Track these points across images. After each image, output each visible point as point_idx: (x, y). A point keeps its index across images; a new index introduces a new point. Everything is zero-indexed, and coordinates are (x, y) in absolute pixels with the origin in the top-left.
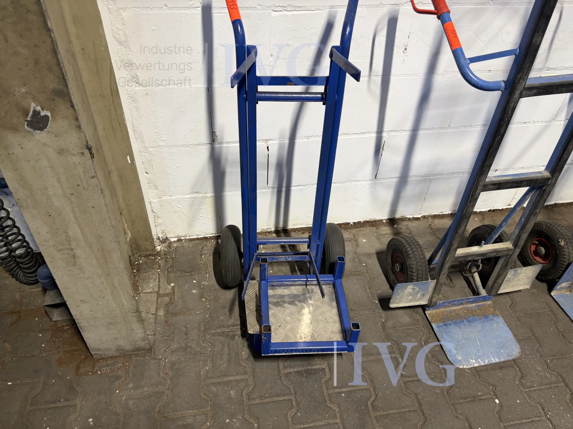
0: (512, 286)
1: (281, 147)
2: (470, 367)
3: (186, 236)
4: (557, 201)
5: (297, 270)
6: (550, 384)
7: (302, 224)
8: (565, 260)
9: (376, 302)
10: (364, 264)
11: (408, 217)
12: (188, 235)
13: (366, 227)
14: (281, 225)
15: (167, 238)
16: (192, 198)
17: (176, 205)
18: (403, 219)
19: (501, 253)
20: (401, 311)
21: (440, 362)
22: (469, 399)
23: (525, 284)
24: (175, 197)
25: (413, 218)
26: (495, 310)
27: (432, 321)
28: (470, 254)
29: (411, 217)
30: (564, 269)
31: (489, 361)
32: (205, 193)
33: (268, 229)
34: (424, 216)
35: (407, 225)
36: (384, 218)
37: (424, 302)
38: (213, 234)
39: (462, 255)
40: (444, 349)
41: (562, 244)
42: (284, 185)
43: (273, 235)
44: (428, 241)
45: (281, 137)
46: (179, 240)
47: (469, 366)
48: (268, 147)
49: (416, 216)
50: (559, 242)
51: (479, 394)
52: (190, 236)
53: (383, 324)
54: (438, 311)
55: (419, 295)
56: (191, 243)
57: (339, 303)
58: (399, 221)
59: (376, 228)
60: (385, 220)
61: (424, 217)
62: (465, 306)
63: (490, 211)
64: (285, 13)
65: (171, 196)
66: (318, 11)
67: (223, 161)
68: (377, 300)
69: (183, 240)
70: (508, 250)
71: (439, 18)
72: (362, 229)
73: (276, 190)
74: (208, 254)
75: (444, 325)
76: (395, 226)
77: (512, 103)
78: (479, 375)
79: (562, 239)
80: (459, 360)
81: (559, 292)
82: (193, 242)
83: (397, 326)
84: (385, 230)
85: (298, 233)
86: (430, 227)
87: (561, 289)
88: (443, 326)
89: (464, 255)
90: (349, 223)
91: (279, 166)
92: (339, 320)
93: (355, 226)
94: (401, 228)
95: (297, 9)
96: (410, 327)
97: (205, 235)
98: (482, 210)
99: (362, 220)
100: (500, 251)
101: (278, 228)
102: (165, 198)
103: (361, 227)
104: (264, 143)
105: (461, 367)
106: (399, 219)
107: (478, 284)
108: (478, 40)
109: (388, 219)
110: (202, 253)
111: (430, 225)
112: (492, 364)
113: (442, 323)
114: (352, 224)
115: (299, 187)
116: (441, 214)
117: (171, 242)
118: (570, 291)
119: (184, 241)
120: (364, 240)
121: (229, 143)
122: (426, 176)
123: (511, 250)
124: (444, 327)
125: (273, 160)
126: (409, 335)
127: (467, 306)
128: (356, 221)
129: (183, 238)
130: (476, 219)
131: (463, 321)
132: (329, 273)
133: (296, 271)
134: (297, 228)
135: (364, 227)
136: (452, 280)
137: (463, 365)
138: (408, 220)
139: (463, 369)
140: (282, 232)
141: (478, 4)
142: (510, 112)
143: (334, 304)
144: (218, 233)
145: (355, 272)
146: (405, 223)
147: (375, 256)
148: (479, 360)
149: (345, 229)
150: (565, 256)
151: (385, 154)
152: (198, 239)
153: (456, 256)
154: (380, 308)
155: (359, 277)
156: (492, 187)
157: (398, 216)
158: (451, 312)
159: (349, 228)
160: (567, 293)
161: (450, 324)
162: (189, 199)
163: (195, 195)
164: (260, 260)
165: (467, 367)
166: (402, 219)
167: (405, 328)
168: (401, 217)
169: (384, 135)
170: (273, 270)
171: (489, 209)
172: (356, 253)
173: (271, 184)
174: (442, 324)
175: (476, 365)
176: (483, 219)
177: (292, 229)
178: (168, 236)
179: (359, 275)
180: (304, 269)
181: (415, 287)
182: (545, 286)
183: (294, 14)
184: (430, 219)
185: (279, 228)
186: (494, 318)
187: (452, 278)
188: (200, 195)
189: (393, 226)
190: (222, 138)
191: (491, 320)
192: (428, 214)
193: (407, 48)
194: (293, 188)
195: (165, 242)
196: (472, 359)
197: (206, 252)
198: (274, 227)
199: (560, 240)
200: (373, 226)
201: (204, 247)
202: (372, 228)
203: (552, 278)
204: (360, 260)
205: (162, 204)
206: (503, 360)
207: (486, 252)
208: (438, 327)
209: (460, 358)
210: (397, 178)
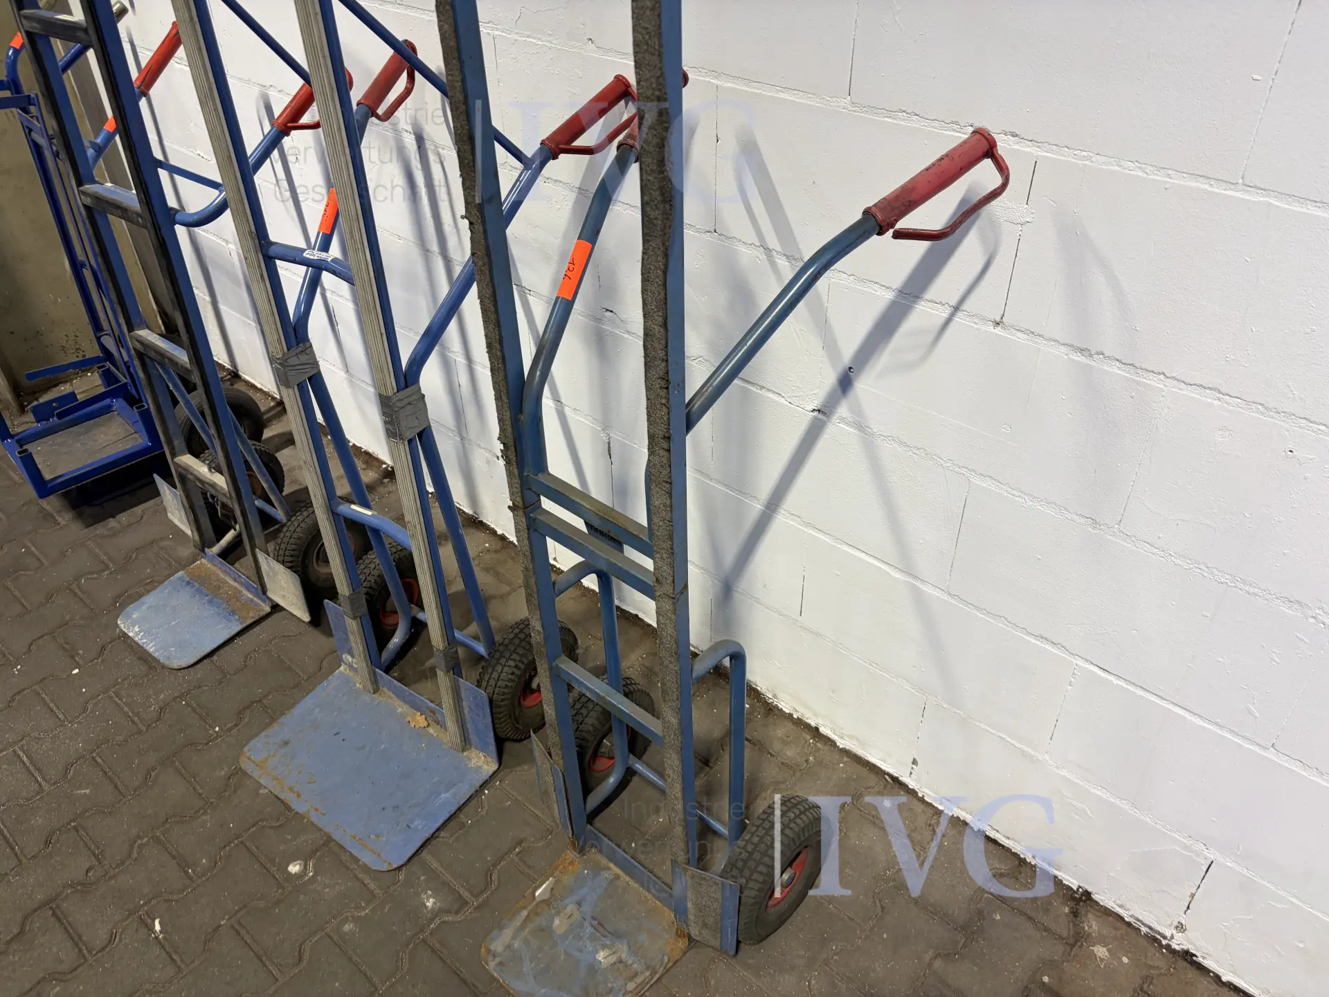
0: (282, 596)
22: (67, 647)
23: (299, 608)
27: (188, 569)
31: (145, 643)
40: (143, 598)
51: (81, 652)
62: (240, 588)
75: (188, 583)
80: (130, 617)
81: (351, 674)
87: (350, 666)
89: (185, 466)
105: (119, 622)
112: (142, 647)
113: (191, 579)
114: (351, 445)
118: (368, 688)
124: (185, 583)
127: (242, 590)
128: (357, 445)
131: (207, 595)
137: (124, 623)
148: (142, 634)
151: (342, 333)
158: (219, 580)
160: (358, 685)
161: (193, 587)
165: (122, 628)
175: (131, 634)
191: (228, 620)
206: (156, 655)
208: (181, 579)
209: (134, 616)
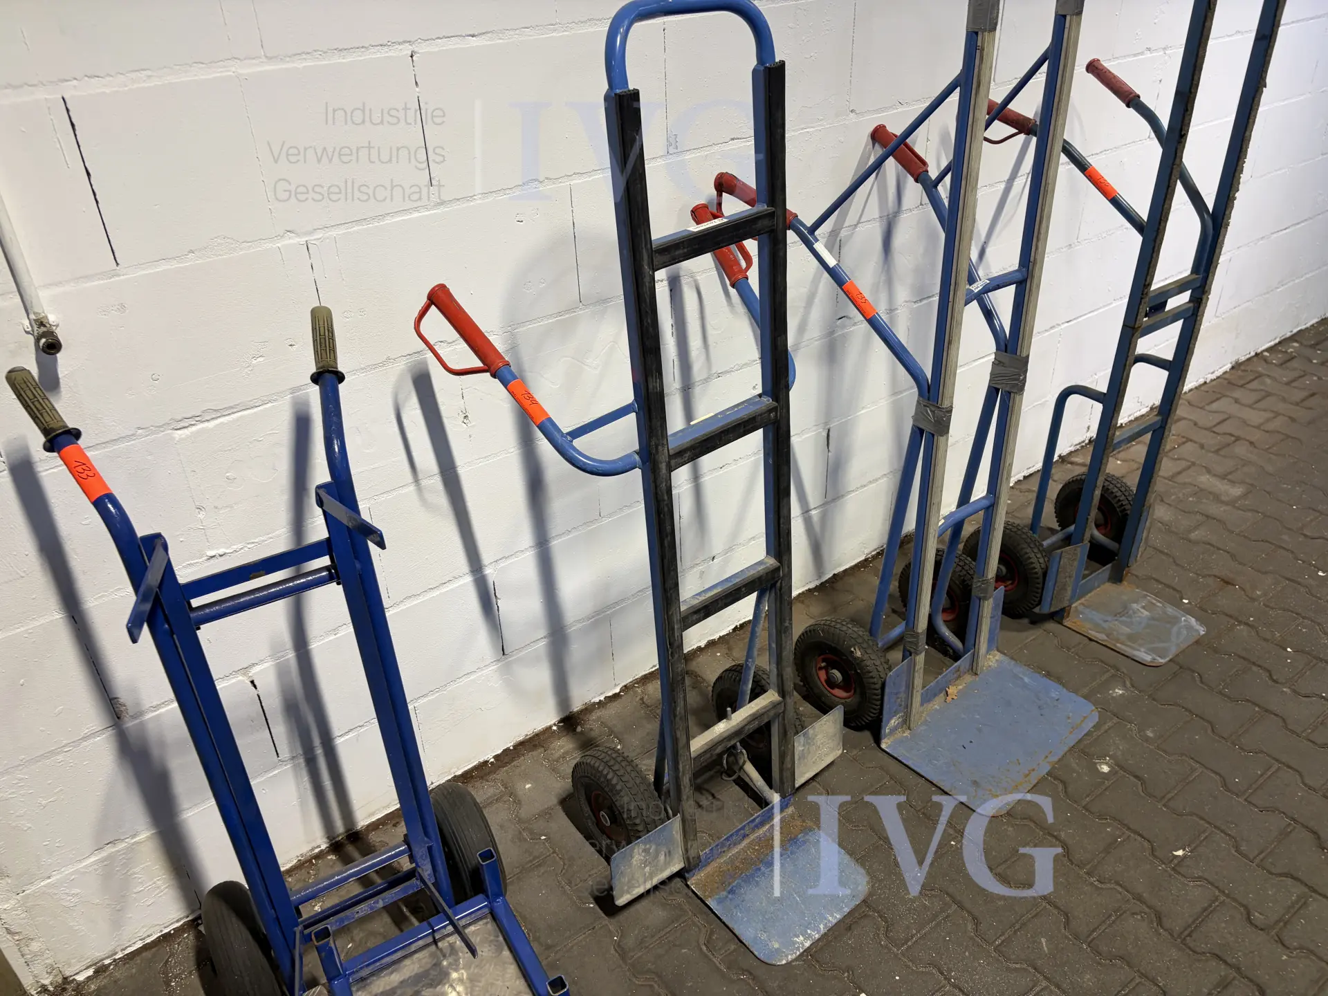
0: (814, 763)
1: (281, 671)
2: (798, 953)
3: (116, 953)
4: (836, 568)
5: (408, 914)
6: (935, 916)
7: (388, 806)
8: (875, 680)
9: (592, 905)
10: (543, 838)
11: (597, 700)
12: (118, 949)
13: (523, 755)
14: (340, 827)
15: (65, 979)
16: (102, 860)
17: (67, 891)
18: (589, 708)
19: (765, 716)
20: (644, 903)
21: (747, 971)
23: (832, 750)
24: (58, 877)
25: (606, 698)
26: (804, 821)
27: (705, 896)
28: (716, 741)
29: (602, 698)
30: (879, 697)
31: (825, 925)
32: (134, 836)
33: (313, 849)
34: (625, 686)
35: (599, 718)
36: (552, 723)
37: (676, 867)
38: (181, 919)
39: (702, 751)
40: (744, 941)
41: (858, 654)
42: (317, 741)
43: (329, 857)
44: (648, 734)
45: (275, 650)
46: (100, 970)
47: (796, 953)
48: (252, 682)
49: (610, 694)
50: (852, 652)
52: (124, 949)
53: (619, 947)
54: (709, 869)
55: (662, 857)
56: (132, 963)
57: (515, 949)
58: (581, 716)
59: (543, 749)
60: (555, 724)
61: (626, 688)
62: (752, 837)
63: (735, 629)
64: (200, 426)
65: (49, 878)
66: (269, 405)
67: (155, 752)
68: (592, 901)
69: (110, 964)
70: (775, 705)
71: (494, 376)
72: (515, 763)
73: (301, 761)
74: (184, 971)
75: (729, 893)
76: (579, 729)
77: (662, 483)
78: (817, 961)
79: (854, 646)
80: (777, 950)
81: (892, 739)
82: (138, 960)
83: (646, 937)
84: (562, 747)
85: (385, 828)
86: (644, 703)
87: (893, 731)
88: (727, 897)
89: (706, 748)
90: (486, 762)
91: (291, 709)
92: (526, 984)
93: (499, 763)
94: (591, 729)
95: (224, 413)
96: (671, 927)
97: (161, 931)
98: (722, 634)
99: (510, 745)
100: (763, 714)
101: (334, 838)
102: (33, 888)
103: (513, 760)
104: (241, 678)
105: (784, 962)
106: (581, 711)
107: (759, 783)
108: (586, 367)
109: (560, 722)
110: (167, 976)
111: (642, 699)
112: (832, 927)
113: (724, 890)
114: (492, 760)
115: (351, 735)
116: (653, 669)
117: (79, 984)
118: (909, 728)
119: (112, 967)
120: (528, 786)
121: (157, 707)
122: (597, 613)
123: (779, 703)
124: (730, 896)
125: (274, 703)
126: (675, 945)
127: (756, 835)
128: (499, 752)
129: (107, 962)
130: (719, 654)
131: (759, 869)
132: (476, 894)
133: (406, 918)
134: (378, 820)
135: (519, 757)
136: (716, 795)
137: (787, 956)
138: (599, 708)
139: (788, 964)
140: (346, 842)
141: (560, 314)
142: (666, 498)
143: (506, 953)
144: (193, 912)
145: (531, 861)
146: (594, 716)
147: (559, 808)
148: (809, 931)
149: (482, 778)
150: (871, 674)
151: (506, 606)
152: (146, 948)
153: (693, 755)
154: (603, 915)
155: (542, 870)
156: (695, 617)
157: (576, 706)
158: (732, 860)
159: (489, 773)
160: (905, 735)
161: (739, 886)
162: (96, 867)
163: (110, 850)
164: (313, 936)
165: (794, 956)
166: (586, 709)
167: (663, 933)
168: (584, 707)
169: (488, 571)
170: (352, 940)
171: (733, 627)
172: (520, 821)
173: (285, 752)
174: (725, 893)
175: (807, 944)
176: (730, 649)
177: (368, 826)
178: (67, 974)
179: (540, 865)
180: (422, 905)
181: (648, 846)
182: (867, 735)
183: (222, 423)
184: (638, 687)
185: (338, 836)
186: (807, 837)
187: (713, 791)
188: (121, 846)
189: (574, 730)
190: (138, 704)
191: (805, 842)
192: (631, 680)
193: (467, 414)
194: (339, 742)
195: (64, 990)
196: (798, 937)
197: (177, 971)
198: (325, 840)
199: (852, 649)
200: (535, 747)
201: (167, 961)
202: (534, 753)
203: (870, 719)
204: (531, 832)
205: (28, 905)
206: (847, 910)
207: (741, 726)
208: (720, 902)
209: (776, 946)
210: (545, 637)
